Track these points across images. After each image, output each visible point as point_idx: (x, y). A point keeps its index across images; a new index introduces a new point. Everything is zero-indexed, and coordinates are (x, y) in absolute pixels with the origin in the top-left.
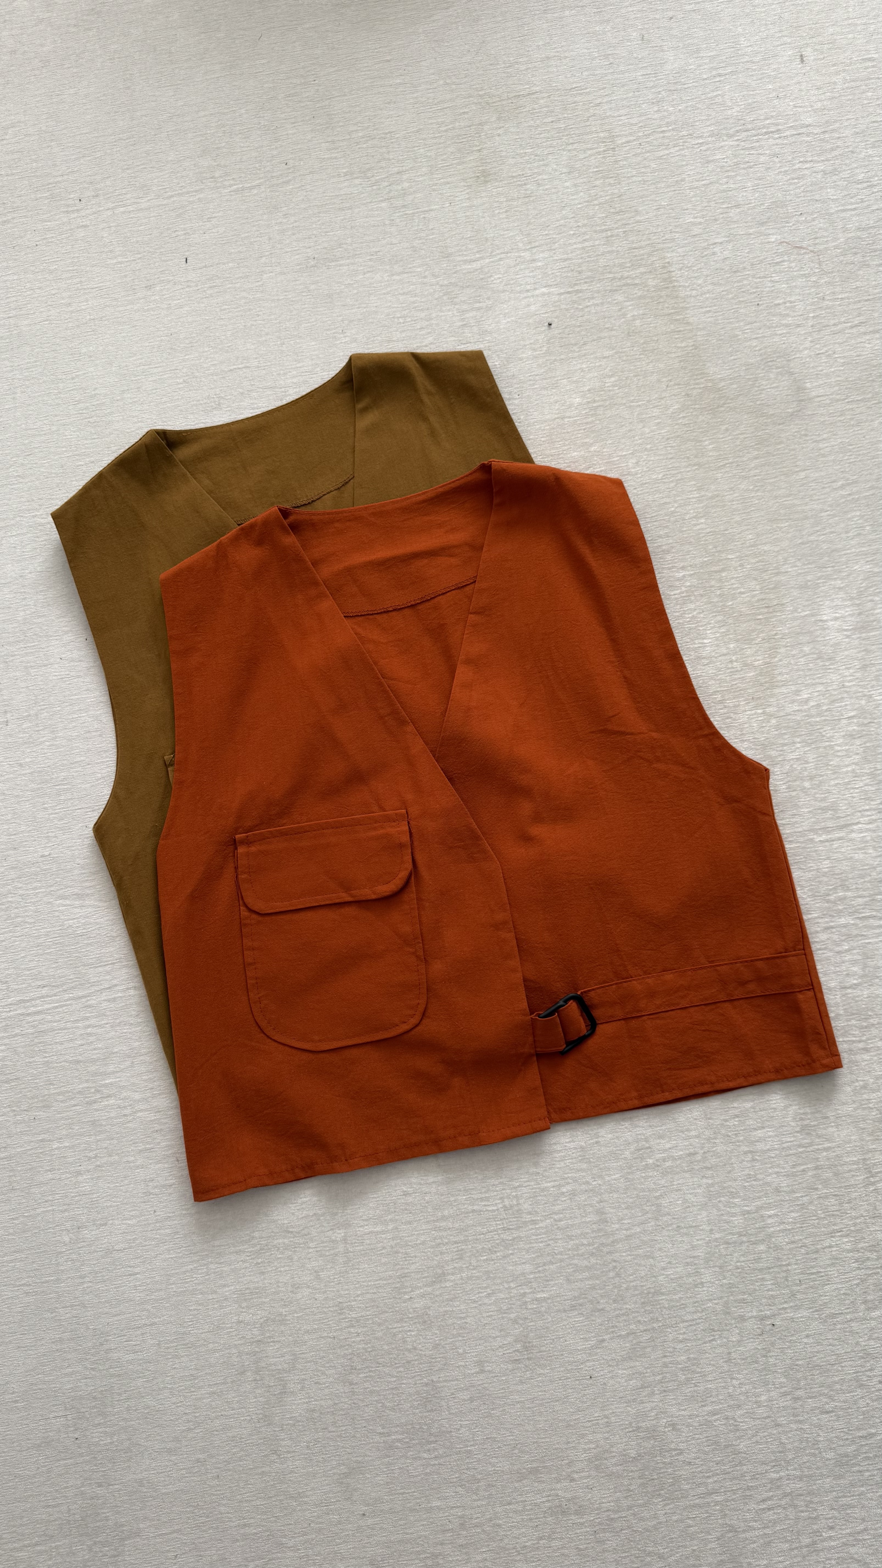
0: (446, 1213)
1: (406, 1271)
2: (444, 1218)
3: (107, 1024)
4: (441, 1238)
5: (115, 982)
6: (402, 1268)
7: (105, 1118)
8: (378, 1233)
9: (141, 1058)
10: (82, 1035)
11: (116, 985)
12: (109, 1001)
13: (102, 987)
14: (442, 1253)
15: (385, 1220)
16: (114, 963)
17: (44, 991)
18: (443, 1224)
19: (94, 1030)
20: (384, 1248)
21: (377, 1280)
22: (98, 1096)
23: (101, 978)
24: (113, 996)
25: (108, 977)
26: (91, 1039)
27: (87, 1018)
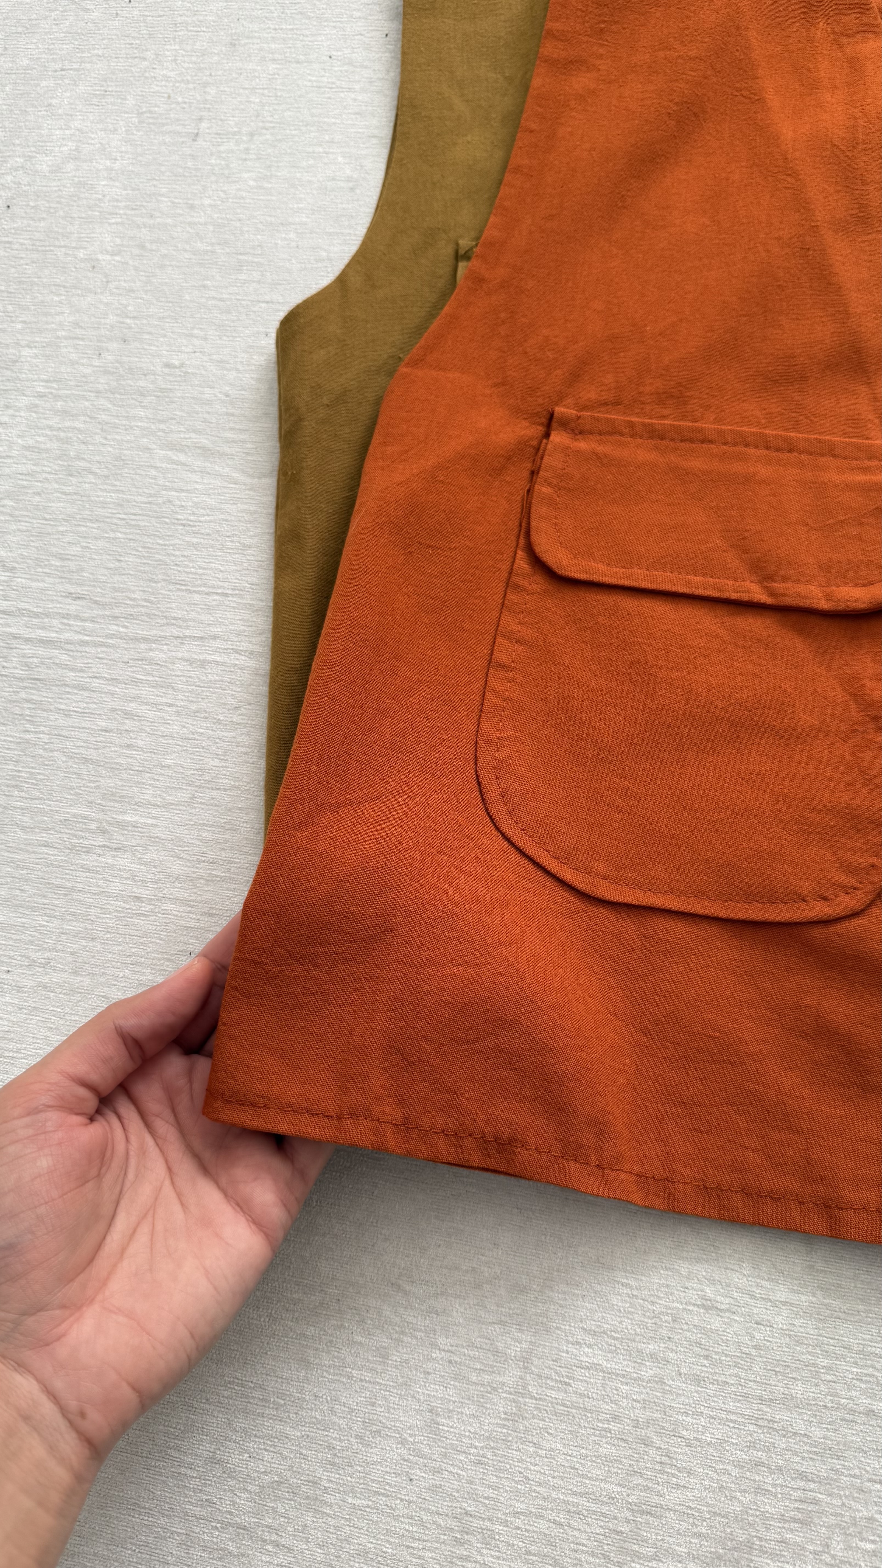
0: (798, 1389)
1: (656, 1500)
2: (788, 1401)
3: (171, 705)
4: (769, 1449)
5: (217, 630)
6: (647, 1489)
7: (94, 889)
8: (610, 1374)
9: (214, 793)
10: (114, 710)
11: (215, 637)
12: (190, 662)
13: (188, 633)
14: (759, 1490)
15: (640, 1352)
16: (226, 595)
17: (74, 607)
18: (782, 1416)
19: (143, 710)
20: (615, 1418)
21: (574, 1494)
22: (100, 840)
23: (193, 615)
24: (201, 657)
25: (205, 617)
26: (129, 724)
27: (136, 682)
